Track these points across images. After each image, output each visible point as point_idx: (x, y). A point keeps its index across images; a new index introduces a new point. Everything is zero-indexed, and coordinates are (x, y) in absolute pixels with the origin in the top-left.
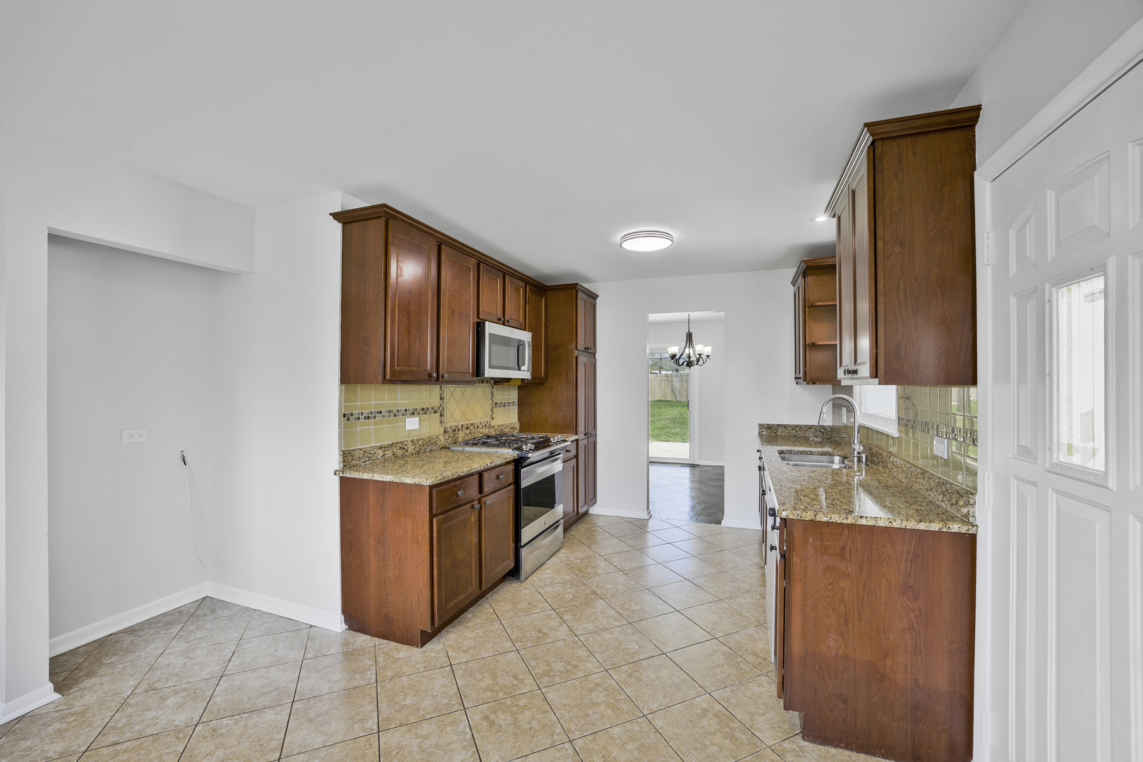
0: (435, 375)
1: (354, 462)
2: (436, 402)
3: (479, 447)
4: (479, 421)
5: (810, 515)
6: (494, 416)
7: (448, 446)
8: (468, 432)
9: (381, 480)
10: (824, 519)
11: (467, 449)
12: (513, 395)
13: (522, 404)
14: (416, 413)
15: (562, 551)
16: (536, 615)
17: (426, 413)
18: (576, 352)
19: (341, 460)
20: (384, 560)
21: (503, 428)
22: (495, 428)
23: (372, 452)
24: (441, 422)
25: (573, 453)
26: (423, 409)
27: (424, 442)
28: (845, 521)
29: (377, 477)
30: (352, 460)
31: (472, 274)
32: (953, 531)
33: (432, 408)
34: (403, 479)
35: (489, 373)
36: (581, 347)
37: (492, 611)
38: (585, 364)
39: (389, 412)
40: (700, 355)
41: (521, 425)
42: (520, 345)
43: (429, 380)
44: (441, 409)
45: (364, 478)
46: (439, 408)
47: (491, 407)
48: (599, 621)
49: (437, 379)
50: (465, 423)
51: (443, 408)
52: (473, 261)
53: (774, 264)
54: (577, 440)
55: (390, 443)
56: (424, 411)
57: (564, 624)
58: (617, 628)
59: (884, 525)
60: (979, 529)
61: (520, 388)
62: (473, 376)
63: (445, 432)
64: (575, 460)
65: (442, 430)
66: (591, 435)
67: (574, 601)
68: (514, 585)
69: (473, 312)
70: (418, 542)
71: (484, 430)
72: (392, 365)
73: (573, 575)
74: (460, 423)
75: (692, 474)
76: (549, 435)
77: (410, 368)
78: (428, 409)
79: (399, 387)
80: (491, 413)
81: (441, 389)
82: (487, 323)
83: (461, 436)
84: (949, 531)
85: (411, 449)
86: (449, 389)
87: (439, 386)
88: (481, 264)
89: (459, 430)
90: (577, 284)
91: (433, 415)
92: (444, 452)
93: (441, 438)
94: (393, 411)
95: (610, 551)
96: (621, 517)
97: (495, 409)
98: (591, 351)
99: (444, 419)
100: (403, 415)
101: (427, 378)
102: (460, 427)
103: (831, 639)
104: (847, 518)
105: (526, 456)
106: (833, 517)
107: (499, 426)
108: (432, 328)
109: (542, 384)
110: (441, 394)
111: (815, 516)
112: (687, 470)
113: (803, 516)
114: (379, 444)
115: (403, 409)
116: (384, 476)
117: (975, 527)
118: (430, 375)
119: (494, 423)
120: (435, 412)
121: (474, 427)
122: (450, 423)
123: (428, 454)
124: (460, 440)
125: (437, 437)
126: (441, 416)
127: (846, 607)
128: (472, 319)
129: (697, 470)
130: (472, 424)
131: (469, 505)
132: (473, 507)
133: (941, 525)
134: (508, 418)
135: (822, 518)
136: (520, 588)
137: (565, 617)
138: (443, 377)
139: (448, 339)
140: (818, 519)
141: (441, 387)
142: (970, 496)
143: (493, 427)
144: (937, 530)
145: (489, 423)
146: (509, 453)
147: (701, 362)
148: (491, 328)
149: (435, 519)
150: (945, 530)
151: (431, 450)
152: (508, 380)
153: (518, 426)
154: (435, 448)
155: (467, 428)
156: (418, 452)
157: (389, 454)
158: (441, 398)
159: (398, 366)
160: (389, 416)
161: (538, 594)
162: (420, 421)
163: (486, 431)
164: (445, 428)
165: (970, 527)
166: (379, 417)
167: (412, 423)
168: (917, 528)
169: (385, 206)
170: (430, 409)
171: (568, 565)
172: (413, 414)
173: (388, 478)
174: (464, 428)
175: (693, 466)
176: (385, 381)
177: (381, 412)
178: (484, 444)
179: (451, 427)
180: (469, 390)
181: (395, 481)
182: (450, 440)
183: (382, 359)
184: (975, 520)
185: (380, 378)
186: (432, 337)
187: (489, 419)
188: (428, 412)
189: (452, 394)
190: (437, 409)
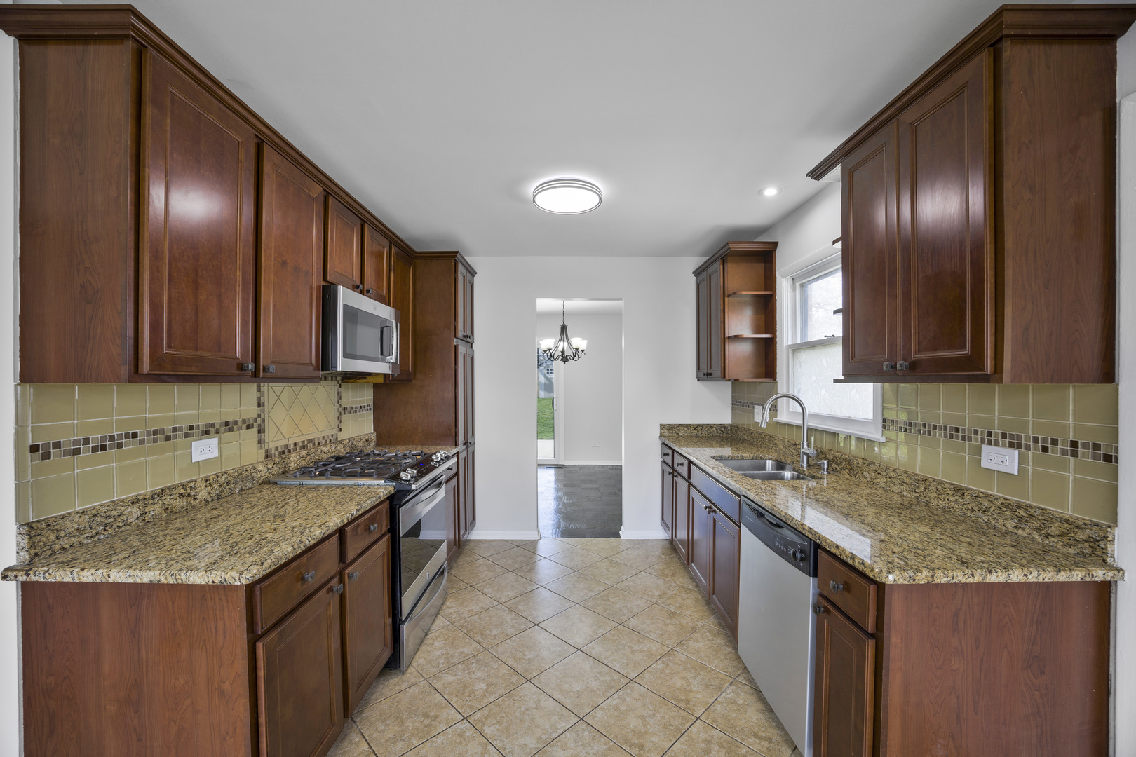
0: (251, 366)
1: (64, 542)
2: (251, 411)
3: (327, 478)
4: (320, 436)
5: (926, 576)
6: (342, 426)
7: (272, 479)
8: (304, 453)
9: (130, 581)
10: (944, 580)
11: (308, 482)
12: (366, 396)
13: (378, 407)
14: (212, 430)
15: (448, 603)
16: (441, 738)
17: (231, 430)
18: (455, 340)
19: (24, 543)
20: (139, 740)
21: (354, 442)
22: (344, 442)
23: (115, 513)
24: (259, 442)
25: (455, 470)
26: (227, 424)
27: (229, 478)
28: (971, 580)
29: (118, 576)
30: (58, 538)
31: (317, 208)
32: (1097, 579)
33: (244, 421)
34: (183, 577)
35: (342, 364)
36: (460, 334)
37: (366, 747)
38: (464, 356)
39: (155, 433)
40: (577, 349)
41: (379, 436)
42: (383, 328)
43: (239, 375)
44: (259, 421)
45: (84, 580)
46: (255, 421)
47: (337, 414)
48: (538, 726)
49: (255, 374)
50: (299, 440)
51: (263, 421)
52: (317, 190)
53: (676, 251)
54: (457, 453)
55: (157, 488)
56: (229, 426)
57: (490, 747)
58: (567, 734)
59: (1018, 581)
60: (1126, 574)
61: (376, 386)
62: (317, 369)
63: (267, 457)
64: (456, 479)
65: (262, 457)
66: (469, 444)
67: (491, 694)
68: (391, 681)
69: (317, 268)
70: (222, 693)
71: (329, 447)
72: (154, 344)
73: (475, 644)
74: (292, 442)
75: (557, 475)
76: (427, 449)
77: (199, 353)
78: (236, 423)
79: (176, 388)
80: (338, 422)
81: (259, 390)
82: (340, 288)
83: (294, 460)
84: (1093, 579)
85: (203, 493)
86: (273, 391)
87: (255, 385)
88: (330, 198)
89: (289, 451)
90: (457, 252)
91: (244, 432)
92: (267, 490)
93: (261, 467)
94: (162, 431)
95: (511, 594)
96: (507, 541)
97: (343, 416)
98: (468, 339)
99: (266, 436)
100: (186, 436)
101: (236, 372)
102: (292, 447)
103: (939, 746)
104: (973, 575)
105: (408, 488)
106: (955, 575)
107: (349, 439)
108: (244, 283)
109: (409, 380)
110: (259, 399)
111: (933, 576)
112: (552, 471)
113: (917, 578)
114: (130, 495)
115: (186, 425)
116: (137, 573)
117: (1121, 572)
118: (241, 367)
119: (342, 436)
120: (248, 427)
121: (314, 445)
122: (275, 441)
123: (238, 499)
124: (292, 465)
125: (254, 468)
126: (259, 432)
127: (958, 697)
128: (316, 281)
129: (562, 471)
130: (310, 441)
131: (325, 590)
132: (331, 590)
133: (1083, 573)
134: (361, 428)
135: (941, 579)
136: (404, 687)
137: (488, 731)
138: (266, 369)
139: (274, 306)
140: (937, 581)
141: (259, 387)
142: (1109, 530)
143: (341, 442)
144: (1079, 580)
145: (335, 437)
146: (381, 487)
147: (576, 358)
148: (345, 297)
149: (260, 645)
150: (1088, 579)
151: (242, 490)
152: (363, 376)
153: (374, 438)
154: (250, 485)
155: (304, 447)
156: (219, 497)
157: (155, 510)
158: (261, 405)
159: (169, 347)
160: (155, 441)
161: (433, 692)
162: (220, 443)
163: (331, 448)
164: (267, 451)
165: (1116, 573)
166: (131, 444)
167: (205, 450)
168: (1056, 580)
169: (130, 10)
170: (240, 423)
171: (462, 626)
172: (207, 432)
173: (146, 577)
174: (298, 448)
175: (558, 467)
176: (136, 375)
177: (135, 435)
178: (337, 473)
179: (277, 449)
180: (305, 390)
181: (163, 580)
182: (276, 468)
183: (130, 332)
184: (1114, 561)
185: (125, 370)
186: (244, 300)
187: (335, 431)
188: (235, 427)
189: (278, 398)
190: (251, 422)
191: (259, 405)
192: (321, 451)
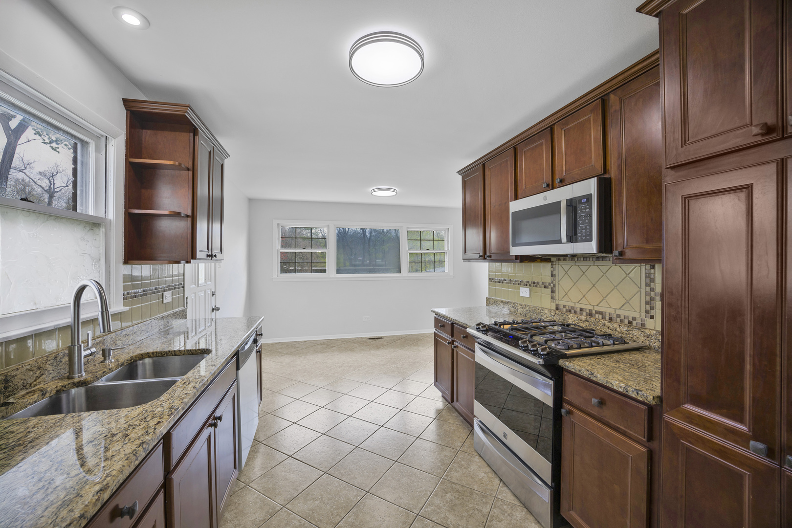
2: (548, 279)
14: (528, 285)
17: (536, 286)
24: (552, 298)
26: (535, 283)
27: (530, 309)
31: (509, 164)
33: (543, 283)
39: (511, 281)
44: (552, 285)
46: (550, 284)
51: (554, 286)
63: (557, 309)
65: (552, 307)
69: (511, 197)
74: (579, 306)
78: (538, 283)
81: (554, 267)
86: (562, 268)
87: (551, 264)
88: (518, 146)
91: (543, 290)
99: (556, 295)
100: (518, 284)
102: (578, 310)
110: (553, 271)
115: (519, 279)
120: (545, 287)
122: (563, 301)
126: (552, 292)
158: (553, 275)
160: (511, 284)
162: (530, 291)
164: (556, 305)
167: (524, 292)
170: (541, 284)
172: (526, 285)
179: (563, 305)
188: (538, 286)
189: (566, 273)
190: (547, 284)
191: (552, 276)
192: (604, 325)
